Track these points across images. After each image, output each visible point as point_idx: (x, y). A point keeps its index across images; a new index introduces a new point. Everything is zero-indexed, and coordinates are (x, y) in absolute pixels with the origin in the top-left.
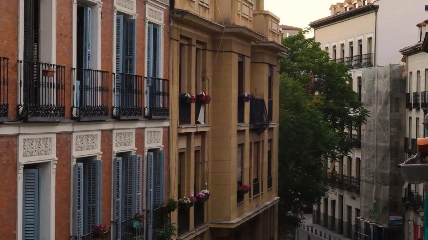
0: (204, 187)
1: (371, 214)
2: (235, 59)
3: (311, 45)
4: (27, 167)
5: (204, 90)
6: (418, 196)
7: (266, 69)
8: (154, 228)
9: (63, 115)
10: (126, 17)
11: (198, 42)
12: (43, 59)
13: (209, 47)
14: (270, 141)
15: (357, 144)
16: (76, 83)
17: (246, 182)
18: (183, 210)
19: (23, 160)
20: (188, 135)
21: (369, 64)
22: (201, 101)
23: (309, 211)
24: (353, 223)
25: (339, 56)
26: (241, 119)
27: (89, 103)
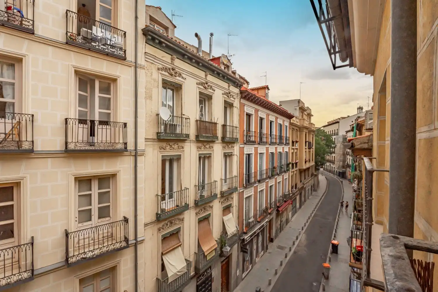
0: (297, 160)
1: (338, 168)
2: (304, 133)
3: (322, 131)
4: (260, 153)
5: (297, 139)
6: (350, 165)
7: (312, 135)
8: (286, 168)
9: (267, 143)
10: (280, 124)
11: (296, 129)
12: (263, 132)
13: (298, 130)
14: (313, 151)
15: (334, 153)
16: (270, 137)
17: (307, 159)
18: (293, 164)
19: (259, 152)
20: (294, 149)
21: (337, 135)
22: (297, 142)
23: (322, 167)
24: (333, 170)
25: (329, 133)
26: (306, 146)
27: (272, 141)
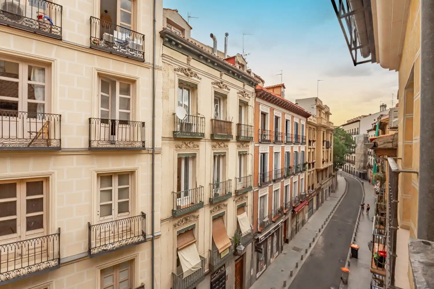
0: (314, 160)
1: (358, 169)
2: (322, 132)
3: (342, 130)
4: (275, 153)
5: (314, 139)
6: (372, 165)
7: (330, 135)
8: (302, 168)
9: (283, 142)
10: (296, 123)
11: (313, 128)
12: (278, 131)
13: (316, 129)
14: (331, 151)
15: (354, 153)
16: (286, 136)
17: (325, 159)
18: (309, 165)
19: (274, 151)
20: (311, 148)
21: (358, 134)
22: (314, 141)
23: (341, 168)
24: (353, 171)
25: (349, 132)
26: (323, 145)
27: (288, 140)
